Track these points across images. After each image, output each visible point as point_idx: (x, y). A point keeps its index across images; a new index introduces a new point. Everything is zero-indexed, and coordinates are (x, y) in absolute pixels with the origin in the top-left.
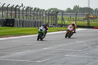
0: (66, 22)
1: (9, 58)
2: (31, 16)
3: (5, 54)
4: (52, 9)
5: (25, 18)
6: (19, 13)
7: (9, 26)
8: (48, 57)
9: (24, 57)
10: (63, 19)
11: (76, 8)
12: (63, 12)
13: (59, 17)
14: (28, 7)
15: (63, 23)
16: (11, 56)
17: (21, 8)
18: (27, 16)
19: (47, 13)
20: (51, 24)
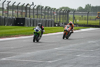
0: (78, 21)
1: (19, 59)
2: (42, 15)
3: (15, 55)
4: (63, 8)
5: (36, 17)
6: (30, 12)
7: (20, 25)
8: (59, 57)
9: (34, 57)
10: (74, 18)
11: (88, 7)
12: (74, 11)
13: (71, 16)
14: (39, 6)
15: (75, 22)
16: (21, 56)
17: (32, 7)
18: (37, 15)
19: (58, 12)
20: (62, 24)
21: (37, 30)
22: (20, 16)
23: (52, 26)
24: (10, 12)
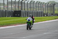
2: (34, 8)
6: (24, 6)
13: (56, 8)
17: (26, 2)
18: (30, 8)
21: (29, 20)
22: (17, 9)
23: (41, 16)
24: (10, 6)
